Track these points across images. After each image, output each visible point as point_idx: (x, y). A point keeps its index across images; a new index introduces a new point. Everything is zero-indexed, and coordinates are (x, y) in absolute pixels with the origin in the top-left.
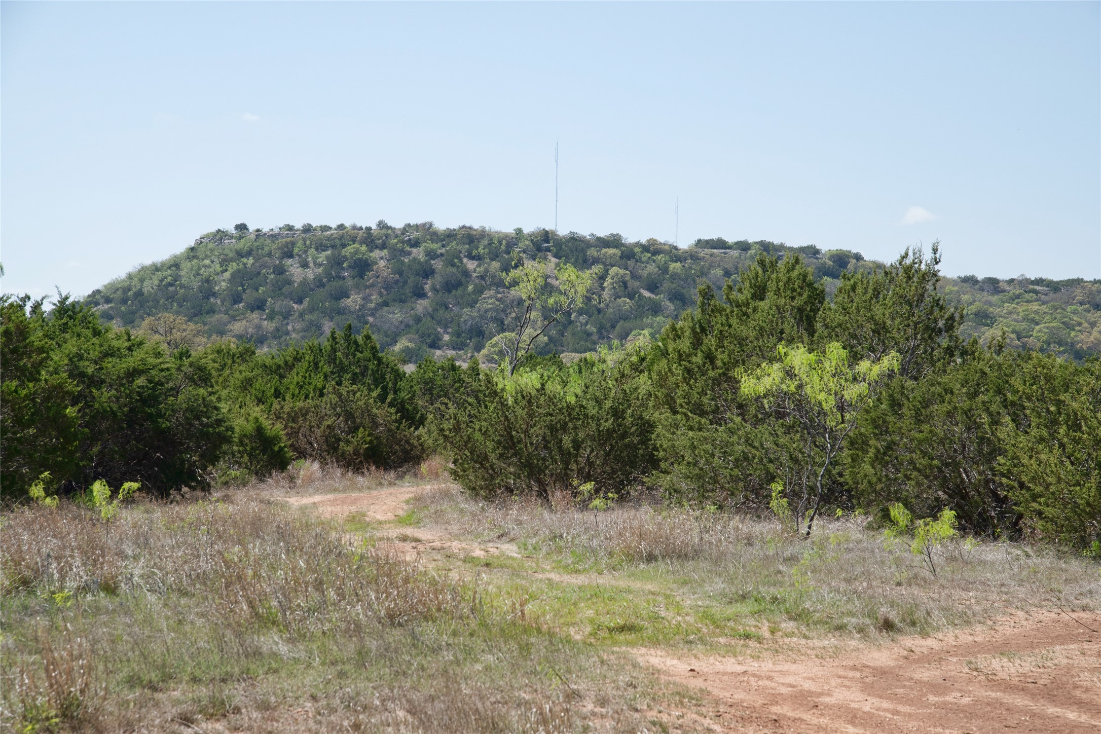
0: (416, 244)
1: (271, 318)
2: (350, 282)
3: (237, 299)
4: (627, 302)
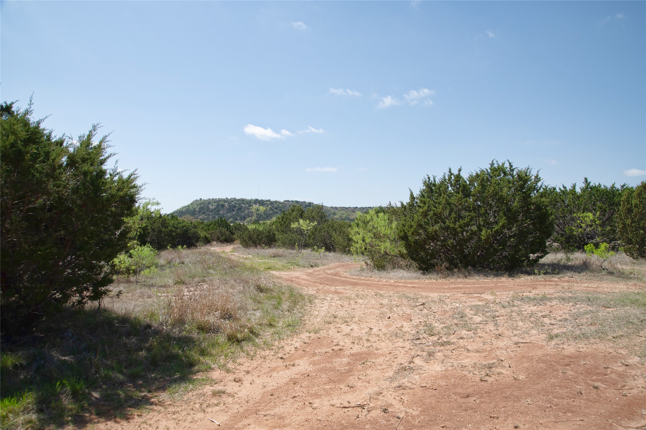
0: (233, 201)
1: (206, 215)
2: (221, 209)
3: (200, 212)
4: (271, 212)
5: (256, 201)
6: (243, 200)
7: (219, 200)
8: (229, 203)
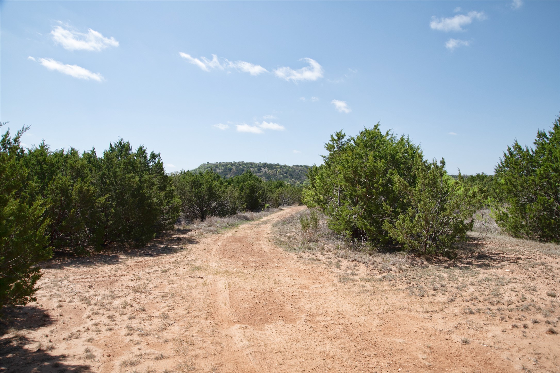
2: (228, 172)
4: (281, 176)
5: (265, 165)
6: (251, 164)
7: (227, 164)
8: (237, 167)
